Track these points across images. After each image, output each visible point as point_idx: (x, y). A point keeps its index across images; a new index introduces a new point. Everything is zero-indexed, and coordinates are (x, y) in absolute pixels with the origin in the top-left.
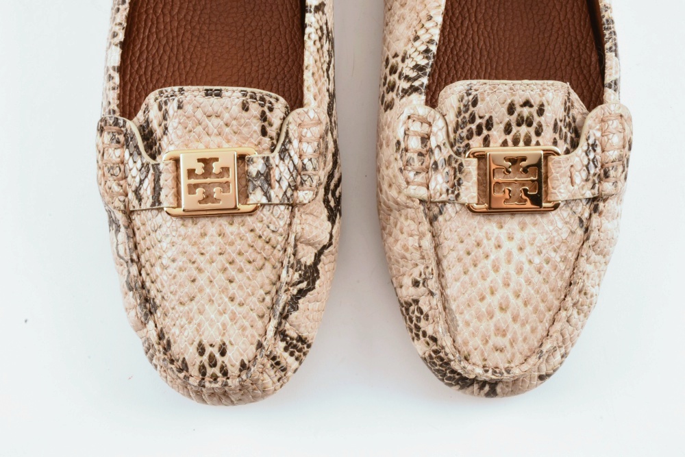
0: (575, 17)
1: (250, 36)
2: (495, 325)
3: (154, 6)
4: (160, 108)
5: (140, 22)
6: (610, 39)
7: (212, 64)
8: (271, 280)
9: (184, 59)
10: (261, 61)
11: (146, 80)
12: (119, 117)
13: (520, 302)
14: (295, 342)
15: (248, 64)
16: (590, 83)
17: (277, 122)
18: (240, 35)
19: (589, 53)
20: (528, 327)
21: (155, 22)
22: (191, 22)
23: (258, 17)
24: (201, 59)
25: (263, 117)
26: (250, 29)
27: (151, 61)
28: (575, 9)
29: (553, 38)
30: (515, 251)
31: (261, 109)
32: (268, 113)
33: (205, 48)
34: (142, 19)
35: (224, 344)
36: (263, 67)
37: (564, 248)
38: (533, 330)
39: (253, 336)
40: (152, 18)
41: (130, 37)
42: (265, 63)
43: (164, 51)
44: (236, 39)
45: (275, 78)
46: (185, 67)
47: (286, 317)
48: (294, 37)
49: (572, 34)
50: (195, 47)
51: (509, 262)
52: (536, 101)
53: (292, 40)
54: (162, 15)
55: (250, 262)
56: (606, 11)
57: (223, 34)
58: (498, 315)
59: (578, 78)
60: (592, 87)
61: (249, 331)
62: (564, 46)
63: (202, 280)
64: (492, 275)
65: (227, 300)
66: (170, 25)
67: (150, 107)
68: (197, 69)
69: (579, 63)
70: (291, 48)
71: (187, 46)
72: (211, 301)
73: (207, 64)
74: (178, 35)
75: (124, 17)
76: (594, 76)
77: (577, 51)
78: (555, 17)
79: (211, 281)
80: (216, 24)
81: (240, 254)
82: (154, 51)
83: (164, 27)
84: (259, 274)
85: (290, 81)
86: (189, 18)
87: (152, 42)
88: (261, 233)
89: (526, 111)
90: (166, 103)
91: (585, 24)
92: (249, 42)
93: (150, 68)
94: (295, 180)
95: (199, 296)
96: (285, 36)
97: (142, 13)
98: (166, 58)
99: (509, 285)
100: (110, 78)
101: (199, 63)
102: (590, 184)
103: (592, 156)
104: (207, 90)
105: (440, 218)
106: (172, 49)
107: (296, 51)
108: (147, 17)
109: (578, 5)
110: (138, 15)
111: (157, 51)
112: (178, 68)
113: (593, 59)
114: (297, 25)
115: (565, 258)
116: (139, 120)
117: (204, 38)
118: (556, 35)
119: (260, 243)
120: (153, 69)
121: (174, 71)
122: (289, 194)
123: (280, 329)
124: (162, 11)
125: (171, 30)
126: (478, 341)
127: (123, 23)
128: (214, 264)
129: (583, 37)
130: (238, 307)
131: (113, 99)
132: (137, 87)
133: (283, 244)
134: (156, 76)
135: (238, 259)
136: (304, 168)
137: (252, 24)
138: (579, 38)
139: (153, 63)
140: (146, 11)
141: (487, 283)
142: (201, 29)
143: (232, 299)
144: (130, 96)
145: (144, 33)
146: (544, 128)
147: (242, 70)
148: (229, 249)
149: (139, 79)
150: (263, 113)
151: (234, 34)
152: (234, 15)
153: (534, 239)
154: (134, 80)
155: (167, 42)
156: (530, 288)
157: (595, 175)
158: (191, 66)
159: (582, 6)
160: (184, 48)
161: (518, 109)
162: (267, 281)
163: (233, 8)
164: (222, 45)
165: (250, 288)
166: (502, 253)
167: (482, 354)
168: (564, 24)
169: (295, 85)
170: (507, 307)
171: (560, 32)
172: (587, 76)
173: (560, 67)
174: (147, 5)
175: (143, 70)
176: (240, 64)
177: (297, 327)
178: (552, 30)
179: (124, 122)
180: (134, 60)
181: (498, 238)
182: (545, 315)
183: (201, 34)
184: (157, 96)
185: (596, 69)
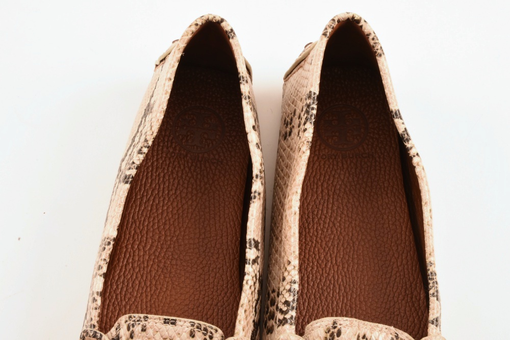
0: (409, 263)
1: (201, 271)
3: (133, 243)
4: (129, 329)
5: (121, 253)
6: (433, 287)
7: (171, 290)
9: (150, 285)
10: (207, 290)
11: (121, 298)
12: (98, 331)
15: (197, 293)
16: (420, 314)
18: (193, 269)
19: (419, 291)
21: (132, 255)
22: (158, 257)
23: (207, 258)
24: (163, 285)
26: (201, 266)
27: (126, 284)
28: (409, 258)
29: (393, 279)
31: (203, 337)
33: (166, 277)
34: (122, 252)
36: (208, 296)
40: (130, 251)
41: (112, 265)
42: (210, 293)
43: (136, 277)
44: (190, 272)
45: (216, 305)
46: (150, 290)
48: (233, 275)
49: (406, 276)
50: (160, 276)
53: (231, 277)
54: (137, 250)
56: (431, 266)
57: (181, 268)
59: (411, 309)
60: (421, 317)
62: (401, 285)
66: (143, 258)
67: (121, 327)
68: (159, 293)
69: (412, 298)
70: (230, 283)
71: (153, 275)
73: (167, 289)
74: (148, 266)
75: (108, 255)
76: (422, 308)
77: (410, 289)
78: (394, 263)
80: (177, 260)
82: (129, 276)
83: (138, 259)
85: (227, 308)
86: (157, 254)
87: (128, 270)
90: (133, 326)
91: (416, 270)
92: (200, 276)
93: (125, 289)
96: (227, 274)
97: (123, 247)
98: (137, 282)
100: (94, 300)
101: (161, 288)
104: (165, 319)
106: (142, 276)
107: (233, 285)
108: (126, 251)
109: (411, 255)
110: (120, 248)
111: (131, 277)
112: (145, 291)
113: (422, 296)
114: (236, 266)
116: (112, 334)
117: (167, 269)
118: (395, 276)
120: (127, 290)
121: (142, 293)
124: (138, 247)
125: (143, 261)
127: (107, 259)
129: (414, 279)
131: (95, 316)
132: (113, 303)
134: (128, 296)
137: (203, 262)
138: (411, 279)
139: (127, 286)
140: (126, 246)
142: (165, 263)
144: (108, 309)
145: (123, 262)
147: (193, 296)
149: (116, 297)
151: (189, 268)
152: (191, 254)
154: (112, 297)
155: (139, 270)
158: (155, 290)
159: (414, 255)
160: (151, 276)
163: (190, 249)
164: (179, 276)
168: (400, 268)
169: (230, 311)
171: (398, 274)
172: (417, 308)
173: (398, 301)
174: (127, 241)
175: (120, 290)
176: (192, 291)
178: (391, 272)
179: (101, 335)
180: (113, 283)
183: (165, 266)
184: (127, 319)
185: (424, 303)
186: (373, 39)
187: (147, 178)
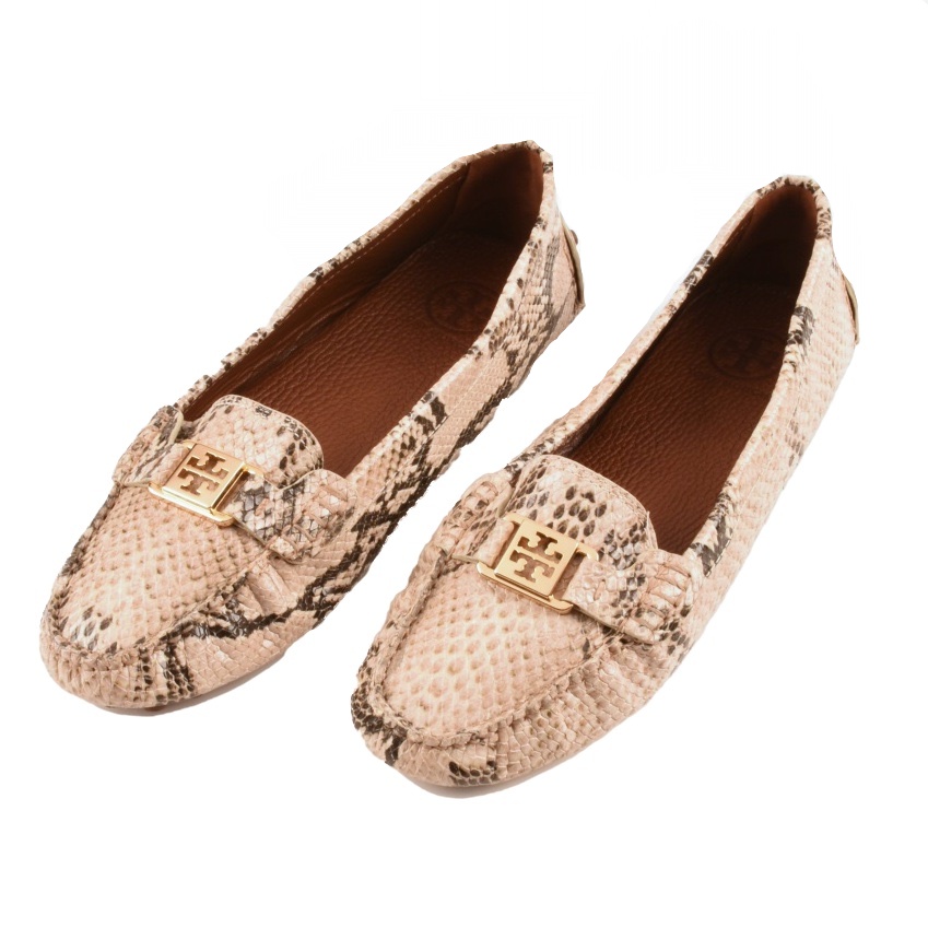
2: (434, 680)
8: (196, 595)
13: (474, 674)
14: (178, 667)
17: (301, 465)
20: (466, 704)
25: (291, 450)
30: (499, 628)
31: (293, 441)
32: (297, 450)
35: (111, 619)
37: (552, 656)
38: (470, 710)
39: (142, 630)
47: (185, 636)
51: (487, 633)
52: (599, 498)
54: (291, 391)
55: (189, 567)
58: (444, 673)
61: (142, 623)
63: (136, 556)
64: (462, 636)
65: (143, 584)
72: (129, 578)
79: (142, 562)
81: (185, 554)
84: (190, 583)
88: (218, 548)
89: (585, 503)
94: (284, 525)
95: (122, 568)
99: (472, 653)
102: (613, 611)
103: (632, 587)
105: (451, 574)
115: (548, 667)
119: (211, 556)
122: (268, 533)
123: (171, 641)
124: (294, 388)
126: (408, 687)
128: (156, 549)
130: (148, 596)
133: (231, 573)
135: (180, 557)
136: (300, 522)
141: (452, 641)
143: (148, 587)
146: (596, 530)
148: (178, 544)
150: (292, 447)
153: (526, 628)
156: (492, 668)
157: (626, 606)
161: (577, 497)
162: (192, 594)
165: (172, 589)
166: (485, 623)
167: (405, 701)
170: (458, 671)
177: (189, 656)
181: (490, 609)
182: (491, 705)
186: (822, 215)
187: (359, 327)
